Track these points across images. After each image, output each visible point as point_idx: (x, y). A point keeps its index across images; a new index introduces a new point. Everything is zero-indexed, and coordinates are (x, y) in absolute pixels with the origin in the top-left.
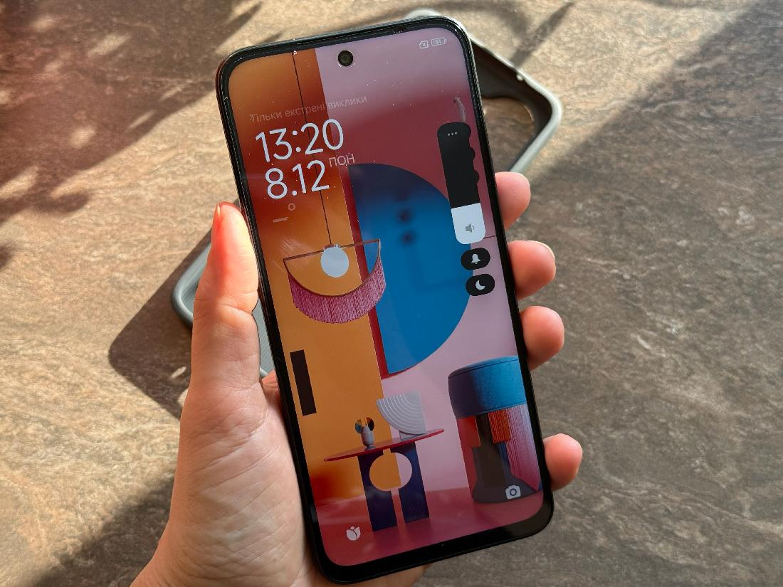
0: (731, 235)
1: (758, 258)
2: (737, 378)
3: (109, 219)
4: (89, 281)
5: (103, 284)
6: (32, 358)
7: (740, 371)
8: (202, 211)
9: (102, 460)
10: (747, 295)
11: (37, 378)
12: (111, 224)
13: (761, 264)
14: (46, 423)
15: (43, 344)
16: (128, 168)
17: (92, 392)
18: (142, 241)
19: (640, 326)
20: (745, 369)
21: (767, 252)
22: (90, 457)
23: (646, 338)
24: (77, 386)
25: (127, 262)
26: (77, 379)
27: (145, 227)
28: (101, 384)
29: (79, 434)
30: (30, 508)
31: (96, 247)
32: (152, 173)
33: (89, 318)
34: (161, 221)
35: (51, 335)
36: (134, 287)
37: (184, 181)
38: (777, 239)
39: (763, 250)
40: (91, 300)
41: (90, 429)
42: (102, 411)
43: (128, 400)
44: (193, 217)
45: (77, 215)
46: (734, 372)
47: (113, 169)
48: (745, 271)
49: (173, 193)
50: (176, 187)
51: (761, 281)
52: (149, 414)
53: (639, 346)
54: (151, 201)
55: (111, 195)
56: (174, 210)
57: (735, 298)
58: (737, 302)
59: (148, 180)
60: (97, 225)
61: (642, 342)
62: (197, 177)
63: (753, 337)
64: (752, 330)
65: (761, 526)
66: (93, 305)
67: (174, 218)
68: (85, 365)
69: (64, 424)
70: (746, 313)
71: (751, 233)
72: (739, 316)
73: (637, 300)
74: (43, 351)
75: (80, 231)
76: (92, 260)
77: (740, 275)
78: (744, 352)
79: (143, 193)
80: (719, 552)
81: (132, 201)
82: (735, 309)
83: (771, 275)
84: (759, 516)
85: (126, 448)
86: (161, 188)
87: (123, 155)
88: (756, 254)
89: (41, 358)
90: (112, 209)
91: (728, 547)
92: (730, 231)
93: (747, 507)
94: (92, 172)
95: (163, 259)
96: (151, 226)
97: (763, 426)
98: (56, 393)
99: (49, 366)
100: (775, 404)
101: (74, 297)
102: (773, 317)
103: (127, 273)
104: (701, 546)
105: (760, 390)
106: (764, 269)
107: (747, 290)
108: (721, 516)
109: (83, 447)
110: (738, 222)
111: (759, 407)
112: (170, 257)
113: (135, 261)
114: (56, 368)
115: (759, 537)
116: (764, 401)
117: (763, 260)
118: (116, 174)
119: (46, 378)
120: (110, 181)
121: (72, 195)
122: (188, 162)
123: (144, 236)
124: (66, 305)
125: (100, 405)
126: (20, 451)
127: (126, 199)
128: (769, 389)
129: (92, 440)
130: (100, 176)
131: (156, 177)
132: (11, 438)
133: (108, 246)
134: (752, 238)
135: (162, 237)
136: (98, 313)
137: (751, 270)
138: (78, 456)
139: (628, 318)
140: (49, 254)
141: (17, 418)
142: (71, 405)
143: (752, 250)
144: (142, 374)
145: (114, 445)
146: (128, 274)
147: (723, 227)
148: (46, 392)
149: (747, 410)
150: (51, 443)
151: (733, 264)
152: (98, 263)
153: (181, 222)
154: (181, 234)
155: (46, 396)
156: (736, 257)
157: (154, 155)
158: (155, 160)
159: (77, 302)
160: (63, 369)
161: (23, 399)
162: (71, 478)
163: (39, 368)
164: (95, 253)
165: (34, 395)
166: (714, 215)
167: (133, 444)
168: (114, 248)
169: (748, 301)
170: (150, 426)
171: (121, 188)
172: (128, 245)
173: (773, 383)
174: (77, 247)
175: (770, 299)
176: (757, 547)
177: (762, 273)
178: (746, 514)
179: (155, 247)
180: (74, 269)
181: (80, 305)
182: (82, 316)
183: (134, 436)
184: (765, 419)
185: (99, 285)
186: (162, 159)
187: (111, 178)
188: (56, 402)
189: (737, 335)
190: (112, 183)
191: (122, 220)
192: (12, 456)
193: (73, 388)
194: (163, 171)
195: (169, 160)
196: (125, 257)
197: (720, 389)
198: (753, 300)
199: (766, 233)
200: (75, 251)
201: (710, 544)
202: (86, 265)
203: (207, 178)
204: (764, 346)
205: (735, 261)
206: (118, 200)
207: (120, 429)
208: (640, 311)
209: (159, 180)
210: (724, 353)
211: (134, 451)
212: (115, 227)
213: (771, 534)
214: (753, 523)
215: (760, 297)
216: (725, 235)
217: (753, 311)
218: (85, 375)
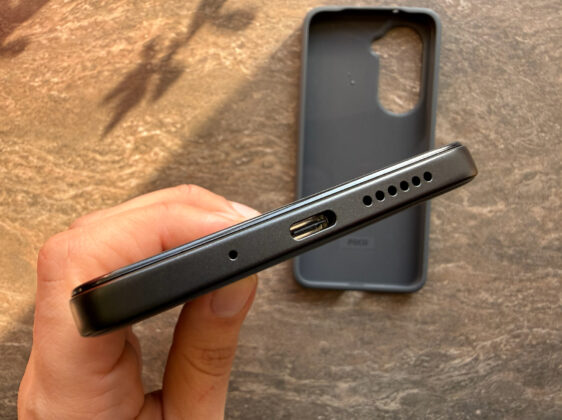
0: (455, 18)
1: (473, 33)
2: (459, 117)
3: (42, 56)
4: (36, 99)
5: (46, 100)
6: (11, 153)
7: (462, 113)
8: (100, 42)
9: (64, 211)
10: (465, 59)
11: (17, 165)
12: (42, 59)
13: (475, 37)
14: (27, 193)
15: (15, 143)
16: (47, 18)
17: (52, 170)
18: (64, 68)
19: (396, 88)
20: (464, 110)
21: (480, 27)
22: (57, 211)
23: (400, 97)
24: (41, 168)
25: (57, 83)
26: (41, 164)
27: (65, 58)
28: (56, 165)
29: (49, 197)
30: (27, 245)
31: (36, 76)
32: (64, 19)
33: (40, 123)
34: (74, 52)
35: (19, 137)
36: (65, 100)
37: (85, 23)
38: (486, 18)
39: (476, 26)
40: (39, 111)
41: (54, 193)
42: (59, 182)
43: (74, 174)
44: (94, 47)
45: (20, 56)
46: (457, 113)
47: (38, 20)
48: (464, 43)
49: (79, 33)
50: (81, 28)
51: (475, 49)
52: (88, 180)
53: (396, 103)
54: (67, 39)
55: (40, 39)
56: (81, 44)
57: (458, 62)
58: (459, 65)
59: (62, 26)
60: (34, 60)
61: (397, 100)
62: (93, 19)
63: (470, 88)
64: (469, 84)
65: (475, 210)
66: (41, 115)
67: (83, 49)
68: (44, 154)
69: (38, 192)
70: (465, 73)
71: (469, 15)
72: (461, 75)
73: (393, 72)
74: (17, 148)
75: (25, 66)
76: (36, 84)
77: (461, 46)
78: (464, 99)
79: (60, 34)
80: (448, 228)
81: (53, 42)
82: (458, 70)
83: (482, 44)
84: (473, 203)
85: (78, 203)
86: (71, 30)
87: (43, 10)
88: (472, 30)
89: (17, 153)
90: (42, 48)
91: (454, 225)
92: (454, 15)
93: (466, 199)
94: (25, 24)
95: (80, 79)
96: (69, 57)
97: (476, 146)
98: (30, 173)
99: (22, 157)
100: (484, 131)
101: (29, 111)
102: (483, 73)
103: (58, 91)
104: (437, 227)
105: (474, 123)
106: (477, 41)
107: (466, 56)
108: (449, 206)
109: (52, 205)
110: (460, 8)
111: (474, 135)
112: (84, 77)
113: (63, 82)
114: (26, 158)
115: (473, 217)
116: (477, 131)
117: (477, 34)
118: (41, 24)
119: (22, 165)
120: (37, 29)
121: (14, 42)
122: (86, 9)
123: (65, 64)
124: (25, 117)
125: (57, 178)
126: (15, 211)
127: (50, 40)
128: (480, 123)
129: (56, 200)
130: (30, 27)
131: (67, 22)
132: (8, 204)
133: (44, 75)
134: (469, 19)
135: (77, 64)
136: (45, 119)
137: (469, 42)
138: (50, 211)
139: (389, 85)
140: (8, 84)
141: (9, 191)
142: (40, 180)
143: (469, 27)
144: (79, 156)
145: (70, 202)
146: (60, 92)
147: (449, 13)
148: (24, 173)
149: (466, 137)
150: (32, 205)
151: (456, 39)
152: (39, 86)
153: (88, 52)
154: (89, 60)
155: (24, 176)
156: (458, 33)
157: (63, 6)
158: (64, 10)
159: (30, 114)
160: (31, 158)
161: (10, 179)
162: (49, 224)
163: (17, 159)
164: (37, 80)
165: (17, 176)
166: (443, 5)
167: (81, 200)
168: (48, 75)
169: (466, 64)
170: (89, 188)
171: (45, 33)
172: (56, 72)
173: (482, 118)
174: (25, 77)
175: (481, 61)
176: (472, 223)
177: (476, 43)
178: (465, 203)
179: (74, 71)
180: (25, 92)
181: (33, 116)
182: (37, 123)
183: (81, 195)
184: (478, 142)
185: (42, 101)
186: (69, 9)
187: (37, 26)
188: (30, 179)
189: (460, 88)
190: (39, 30)
191: (50, 55)
192: (11, 214)
193: (39, 169)
194: (71, 17)
195: (72, 10)
196: (56, 80)
197: (448, 126)
198: (470, 64)
199: (479, 14)
200: (24, 80)
201: (443, 224)
202: (32, 88)
203: (100, 18)
204: (477, 94)
205: (458, 36)
206: (45, 42)
207: (72, 192)
208: (395, 79)
209: (69, 24)
210: (451, 101)
211: (83, 204)
212: (46, 61)
213: (481, 215)
214: (470, 209)
215: (474, 60)
216: (451, 19)
217: (469, 70)
218: (45, 160)
